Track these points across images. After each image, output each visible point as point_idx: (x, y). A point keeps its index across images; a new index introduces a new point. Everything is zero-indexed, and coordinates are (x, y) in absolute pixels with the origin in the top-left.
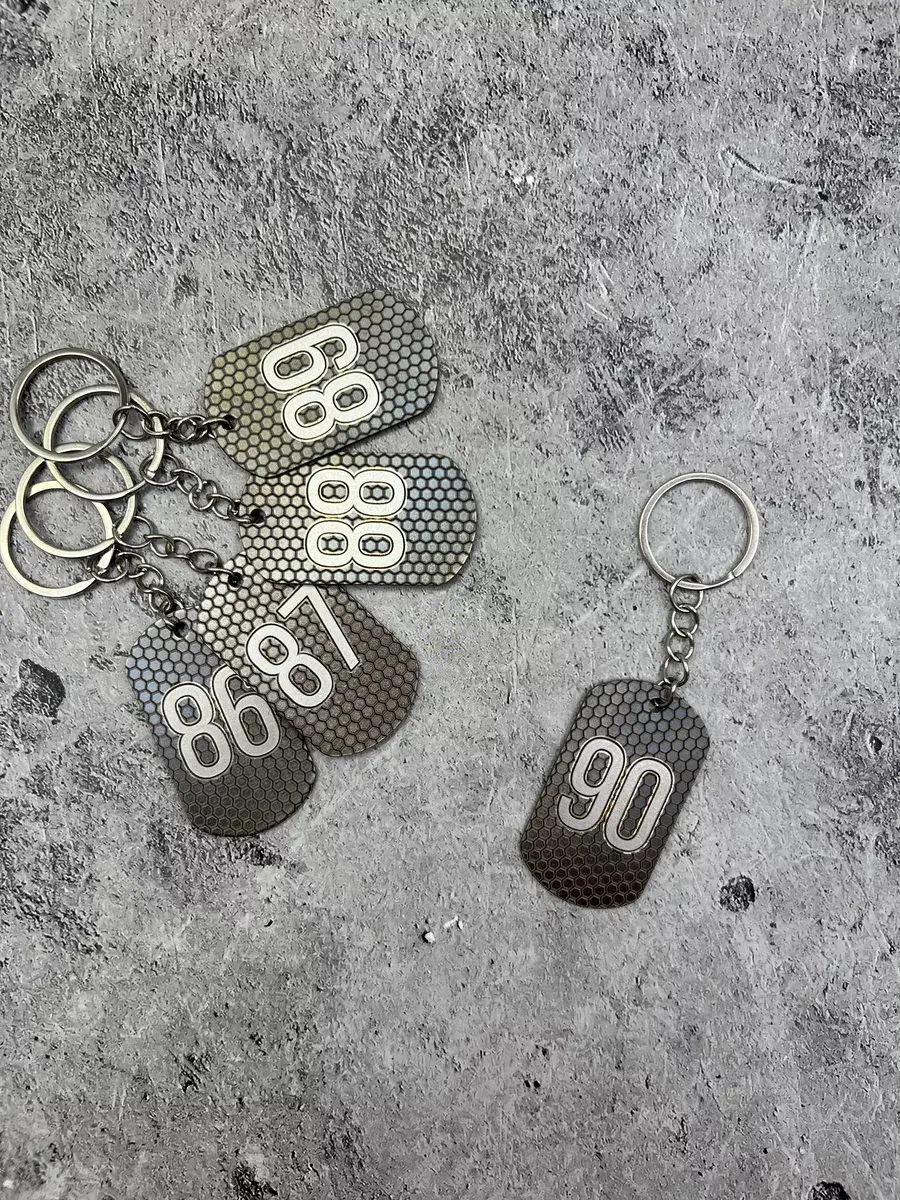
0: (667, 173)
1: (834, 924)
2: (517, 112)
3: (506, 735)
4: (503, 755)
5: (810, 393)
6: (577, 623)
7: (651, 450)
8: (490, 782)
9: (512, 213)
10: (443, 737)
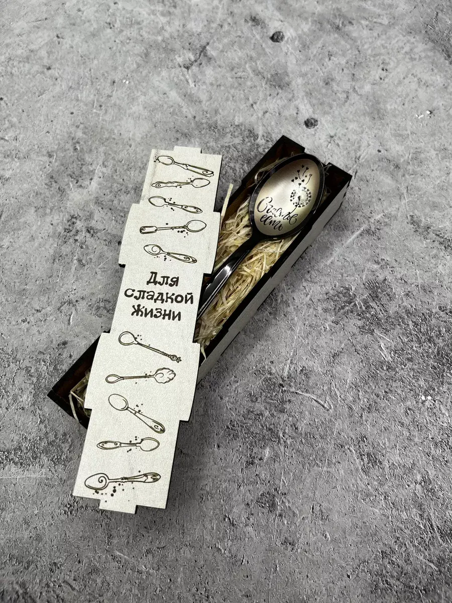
0: (357, 399)
1: (274, 113)
2: (433, 432)
3: (407, 176)
4: (407, 169)
5: (286, 300)
6: (382, 214)
7: (355, 280)
8: (411, 160)
9: (430, 382)
10: (432, 175)
